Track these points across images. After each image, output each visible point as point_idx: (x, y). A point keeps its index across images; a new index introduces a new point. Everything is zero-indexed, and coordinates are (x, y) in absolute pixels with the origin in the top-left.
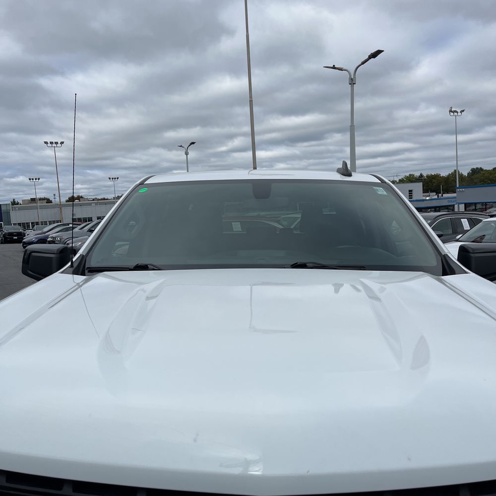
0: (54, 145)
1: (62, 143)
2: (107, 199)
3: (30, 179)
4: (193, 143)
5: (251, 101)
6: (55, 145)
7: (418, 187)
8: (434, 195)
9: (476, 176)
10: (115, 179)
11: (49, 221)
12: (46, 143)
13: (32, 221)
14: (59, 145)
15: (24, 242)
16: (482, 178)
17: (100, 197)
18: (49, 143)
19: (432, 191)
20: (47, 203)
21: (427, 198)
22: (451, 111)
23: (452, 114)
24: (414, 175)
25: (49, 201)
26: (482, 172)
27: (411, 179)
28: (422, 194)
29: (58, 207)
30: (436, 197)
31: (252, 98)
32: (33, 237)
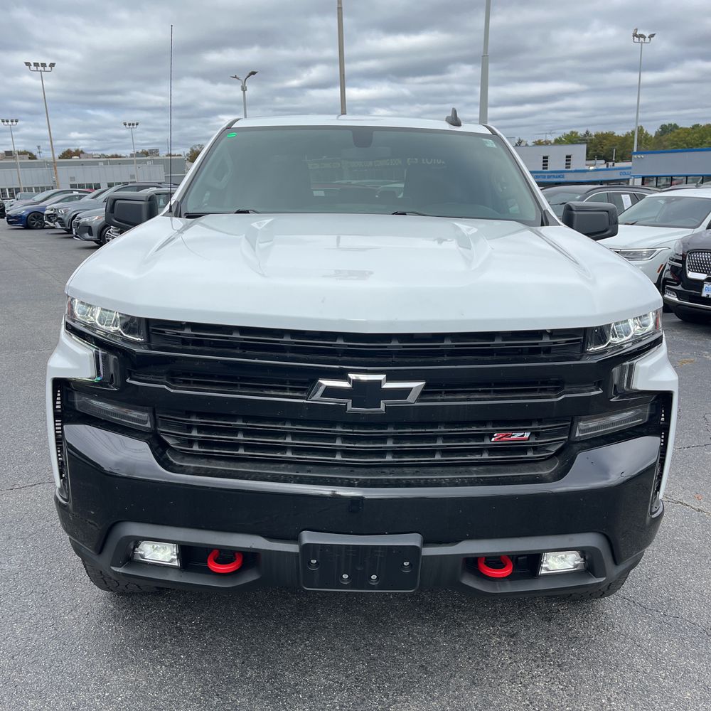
0: (40, 68)
1: (52, 65)
2: (120, 157)
3: (3, 121)
4: (253, 73)
5: (340, 9)
6: (42, 68)
7: (579, 151)
8: (602, 164)
9: (666, 137)
10: (133, 125)
11: (35, 188)
12: (28, 64)
13: (9, 187)
14: (48, 68)
15: (9, 216)
16: (676, 139)
17: (109, 153)
18: (32, 64)
19: (600, 158)
20: (30, 158)
21: (592, 168)
22: (635, 35)
23: (636, 39)
24: (577, 133)
25: (32, 157)
26: (676, 131)
27: (572, 139)
28: (585, 162)
29: (48, 167)
30: (605, 167)
31: (341, 4)
32: (22, 208)
